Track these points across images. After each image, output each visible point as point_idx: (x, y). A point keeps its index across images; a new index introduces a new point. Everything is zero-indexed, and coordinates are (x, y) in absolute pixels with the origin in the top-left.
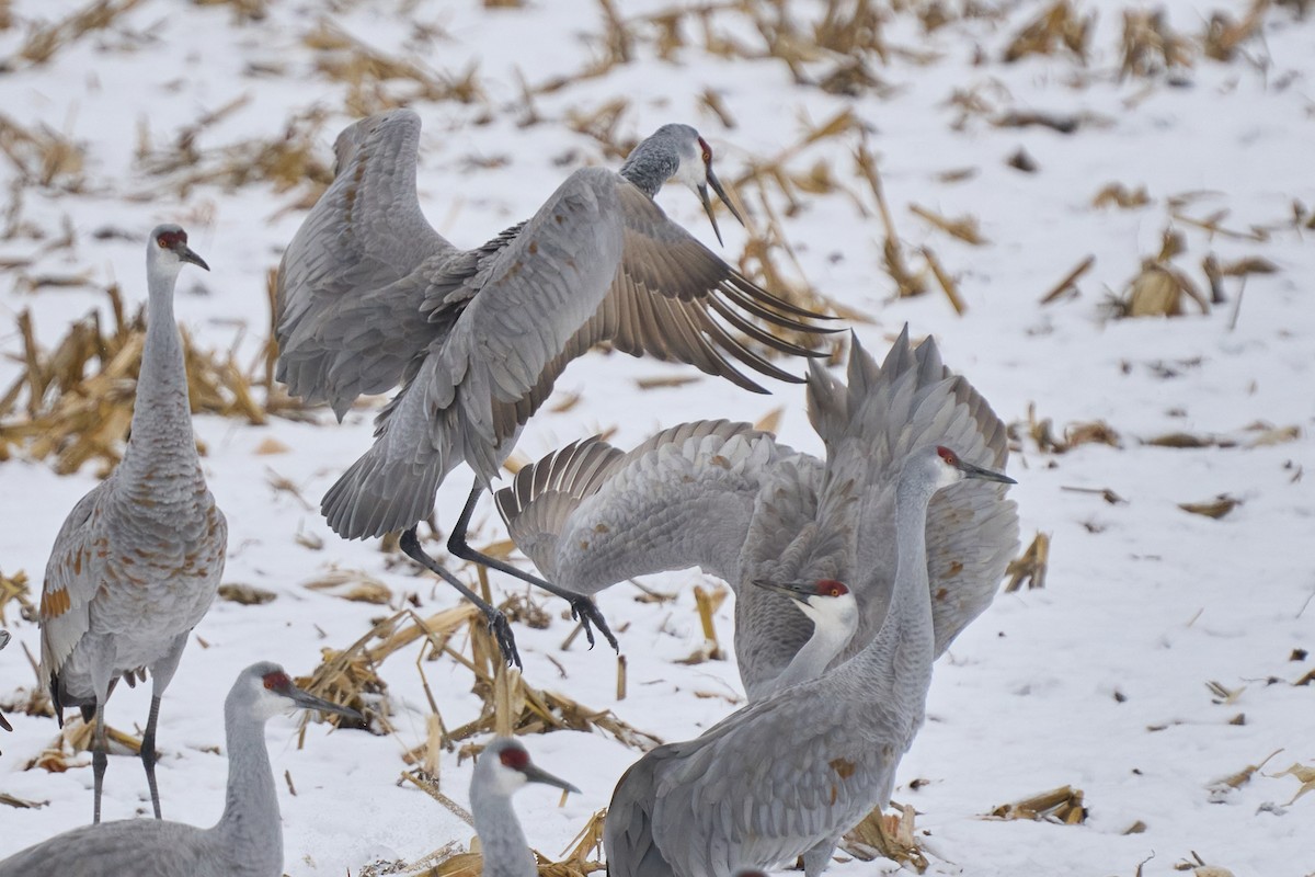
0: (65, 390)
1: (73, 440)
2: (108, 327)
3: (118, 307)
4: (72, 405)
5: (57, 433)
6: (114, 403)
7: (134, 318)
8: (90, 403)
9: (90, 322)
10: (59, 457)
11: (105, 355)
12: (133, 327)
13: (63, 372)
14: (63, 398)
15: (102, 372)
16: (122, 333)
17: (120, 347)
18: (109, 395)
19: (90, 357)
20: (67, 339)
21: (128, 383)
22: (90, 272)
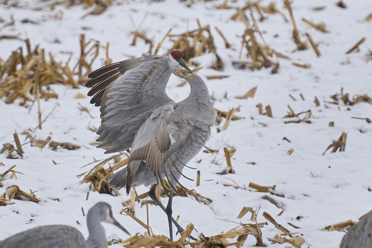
0: (9, 75)
1: (12, 92)
2: (25, 53)
3: (29, 46)
4: (12, 79)
5: (6, 89)
6: (26, 79)
7: (34, 50)
8: (18, 79)
9: (19, 51)
10: (7, 97)
11: (24, 63)
12: (33, 53)
13: (9, 68)
14: (8, 78)
15: (22, 69)
16: (30, 55)
17: (29, 60)
18: (25, 77)
19: (18, 63)
20: (11, 57)
21: (32, 73)
22: (20, 34)
